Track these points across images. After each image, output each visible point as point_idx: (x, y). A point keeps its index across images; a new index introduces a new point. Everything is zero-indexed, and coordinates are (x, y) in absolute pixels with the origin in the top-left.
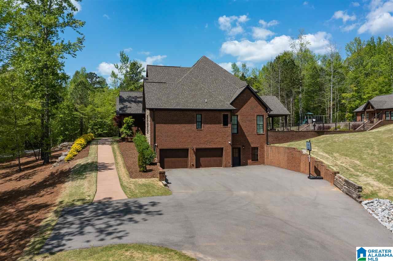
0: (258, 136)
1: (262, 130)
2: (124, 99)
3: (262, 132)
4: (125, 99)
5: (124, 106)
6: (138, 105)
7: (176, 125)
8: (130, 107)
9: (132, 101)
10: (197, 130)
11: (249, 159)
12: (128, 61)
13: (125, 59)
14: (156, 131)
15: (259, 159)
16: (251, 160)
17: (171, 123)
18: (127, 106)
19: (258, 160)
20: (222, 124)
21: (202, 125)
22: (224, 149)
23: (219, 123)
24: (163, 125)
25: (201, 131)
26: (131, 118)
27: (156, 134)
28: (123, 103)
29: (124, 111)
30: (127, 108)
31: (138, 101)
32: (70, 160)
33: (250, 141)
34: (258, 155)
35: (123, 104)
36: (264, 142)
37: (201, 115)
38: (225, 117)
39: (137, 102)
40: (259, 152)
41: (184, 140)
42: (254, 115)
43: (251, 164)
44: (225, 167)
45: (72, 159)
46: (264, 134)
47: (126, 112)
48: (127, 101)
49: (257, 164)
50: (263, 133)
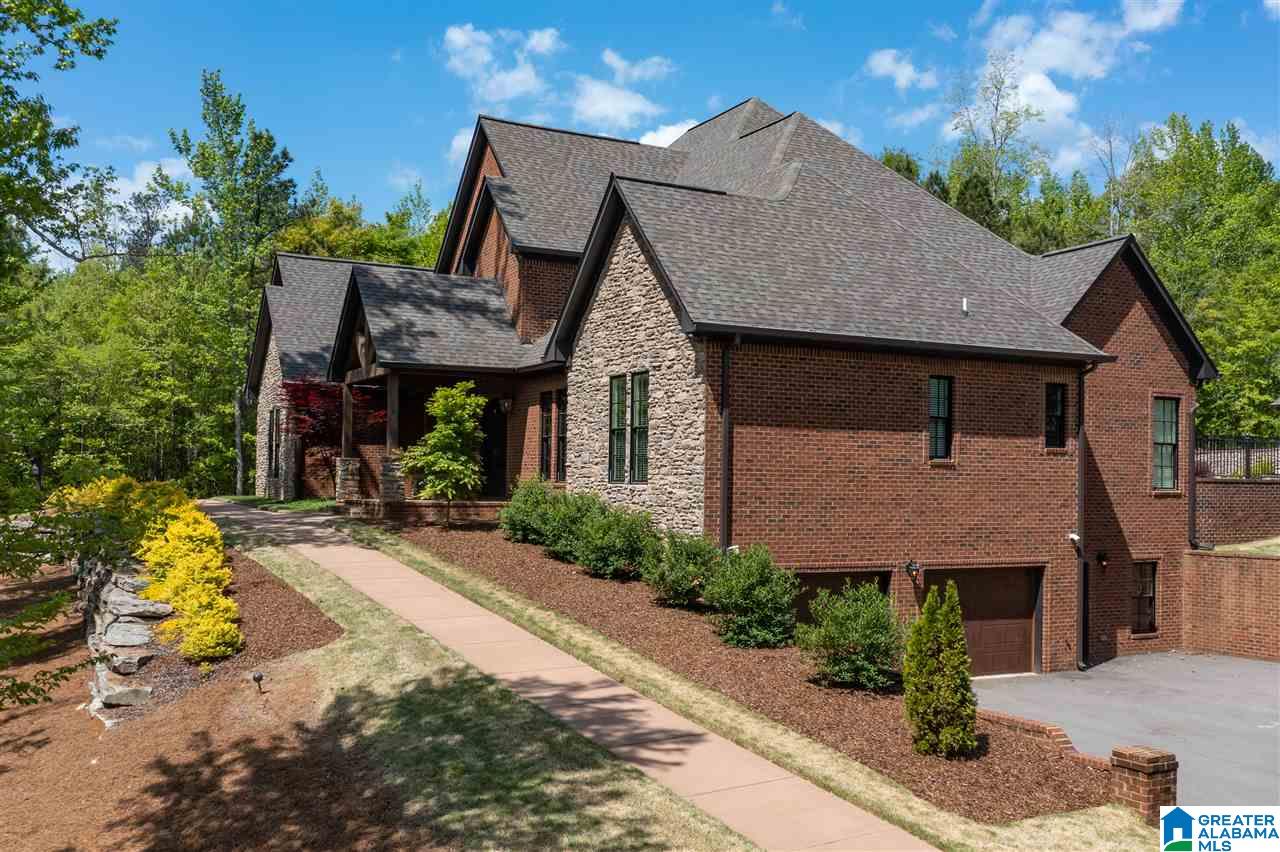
0: (1159, 503)
1: (1168, 472)
2: (383, 285)
3: (1168, 484)
4: (394, 286)
5: (398, 326)
6: (467, 326)
7: (835, 436)
8: (432, 334)
9: (431, 300)
10: (934, 467)
11: (1123, 625)
12: (237, 122)
13: (223, 112)
14: (737, 465)
15: (1158, 621)
16: (1128, 632)
17: (811, 425)
18: (411, 324)
19: (1153, 628)
20: (1042, 439)
21: (957, 437)
22: (1048, 574)
23: (1030, 432)
24: (771, 433)
25: (948, 473)
26: (469, 393)
27: (737, 482)
28: (387, 308)
29: (400, 349)
30: (415, 336)
31: (463, 300)
32: (225, 658)
33: (1127, 528)
34: (1152, 599)
35: (388, 315)
36: (1180, 535)
37: (950, 380)
38: (1056, 396)
39: (458, 307)
40: (1159, 588)
41: (873, 521)
42: (1143, 398)
43: (1129, 652)
44: (1051, 671)
45: (239, 651)
46: (1178, 496)
47: (416, 356)
48: (405, 298)
49: (1154, 651)
50: (1175, 486)
